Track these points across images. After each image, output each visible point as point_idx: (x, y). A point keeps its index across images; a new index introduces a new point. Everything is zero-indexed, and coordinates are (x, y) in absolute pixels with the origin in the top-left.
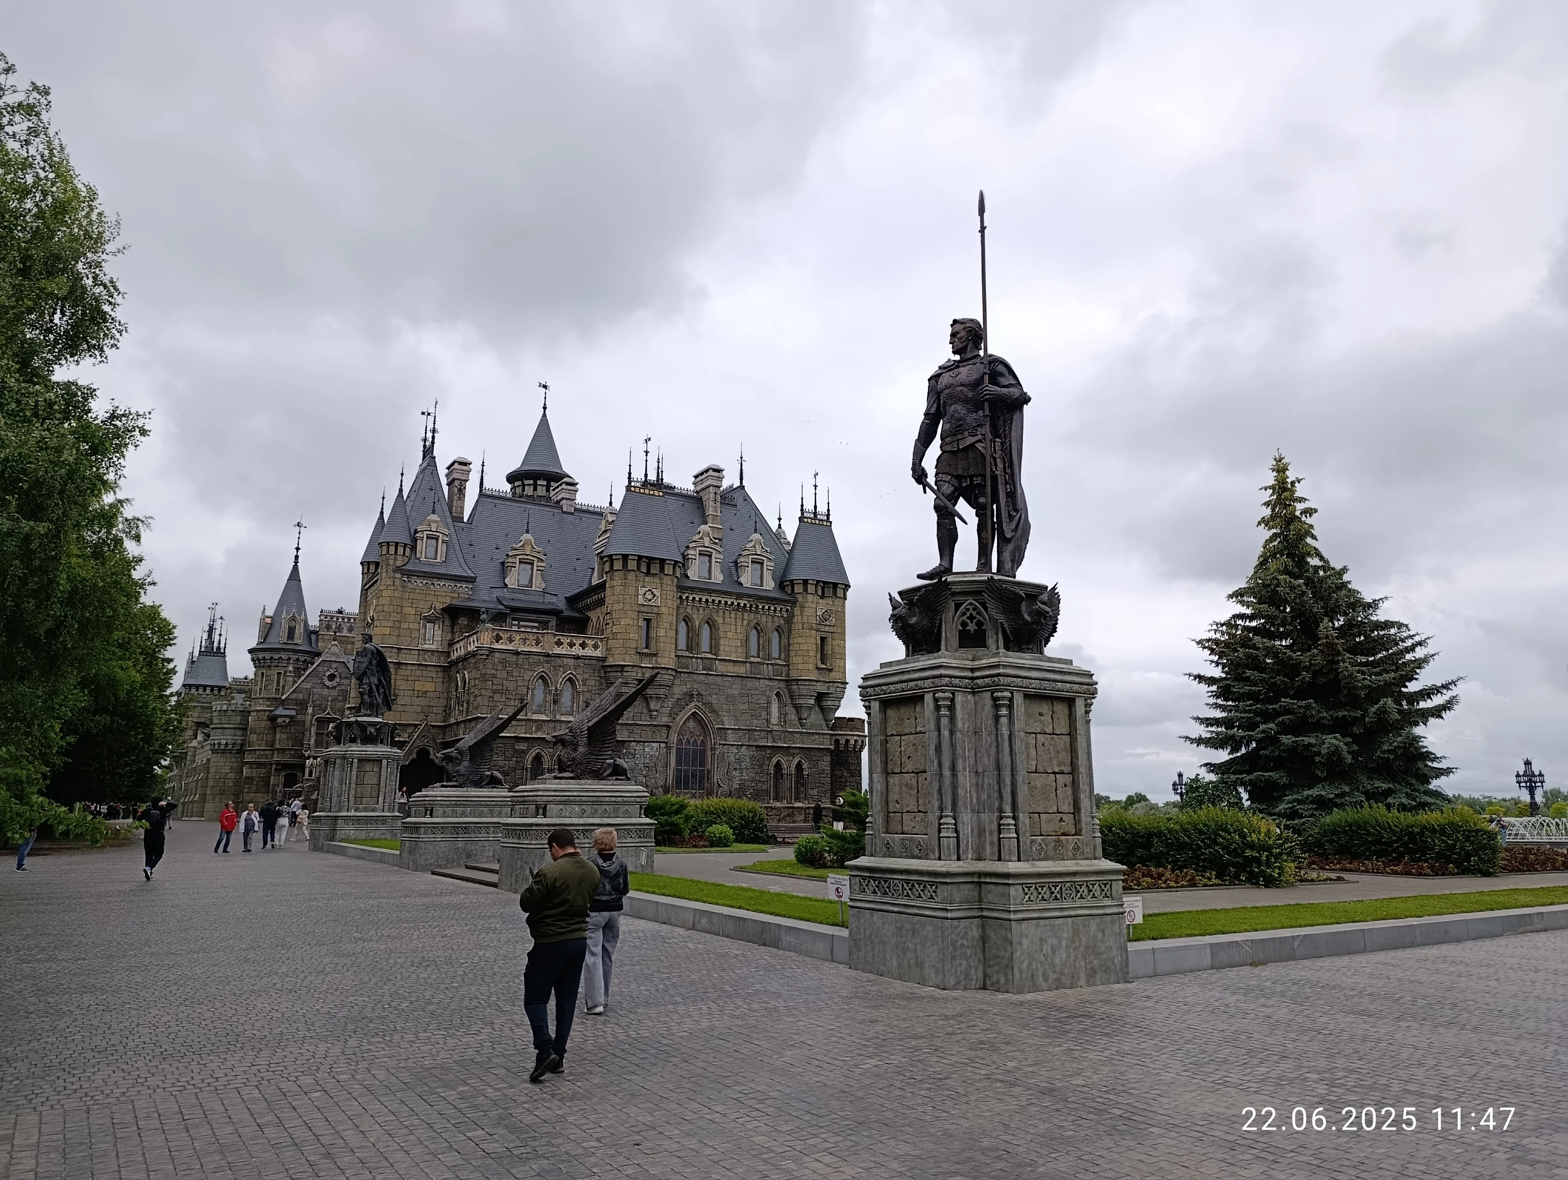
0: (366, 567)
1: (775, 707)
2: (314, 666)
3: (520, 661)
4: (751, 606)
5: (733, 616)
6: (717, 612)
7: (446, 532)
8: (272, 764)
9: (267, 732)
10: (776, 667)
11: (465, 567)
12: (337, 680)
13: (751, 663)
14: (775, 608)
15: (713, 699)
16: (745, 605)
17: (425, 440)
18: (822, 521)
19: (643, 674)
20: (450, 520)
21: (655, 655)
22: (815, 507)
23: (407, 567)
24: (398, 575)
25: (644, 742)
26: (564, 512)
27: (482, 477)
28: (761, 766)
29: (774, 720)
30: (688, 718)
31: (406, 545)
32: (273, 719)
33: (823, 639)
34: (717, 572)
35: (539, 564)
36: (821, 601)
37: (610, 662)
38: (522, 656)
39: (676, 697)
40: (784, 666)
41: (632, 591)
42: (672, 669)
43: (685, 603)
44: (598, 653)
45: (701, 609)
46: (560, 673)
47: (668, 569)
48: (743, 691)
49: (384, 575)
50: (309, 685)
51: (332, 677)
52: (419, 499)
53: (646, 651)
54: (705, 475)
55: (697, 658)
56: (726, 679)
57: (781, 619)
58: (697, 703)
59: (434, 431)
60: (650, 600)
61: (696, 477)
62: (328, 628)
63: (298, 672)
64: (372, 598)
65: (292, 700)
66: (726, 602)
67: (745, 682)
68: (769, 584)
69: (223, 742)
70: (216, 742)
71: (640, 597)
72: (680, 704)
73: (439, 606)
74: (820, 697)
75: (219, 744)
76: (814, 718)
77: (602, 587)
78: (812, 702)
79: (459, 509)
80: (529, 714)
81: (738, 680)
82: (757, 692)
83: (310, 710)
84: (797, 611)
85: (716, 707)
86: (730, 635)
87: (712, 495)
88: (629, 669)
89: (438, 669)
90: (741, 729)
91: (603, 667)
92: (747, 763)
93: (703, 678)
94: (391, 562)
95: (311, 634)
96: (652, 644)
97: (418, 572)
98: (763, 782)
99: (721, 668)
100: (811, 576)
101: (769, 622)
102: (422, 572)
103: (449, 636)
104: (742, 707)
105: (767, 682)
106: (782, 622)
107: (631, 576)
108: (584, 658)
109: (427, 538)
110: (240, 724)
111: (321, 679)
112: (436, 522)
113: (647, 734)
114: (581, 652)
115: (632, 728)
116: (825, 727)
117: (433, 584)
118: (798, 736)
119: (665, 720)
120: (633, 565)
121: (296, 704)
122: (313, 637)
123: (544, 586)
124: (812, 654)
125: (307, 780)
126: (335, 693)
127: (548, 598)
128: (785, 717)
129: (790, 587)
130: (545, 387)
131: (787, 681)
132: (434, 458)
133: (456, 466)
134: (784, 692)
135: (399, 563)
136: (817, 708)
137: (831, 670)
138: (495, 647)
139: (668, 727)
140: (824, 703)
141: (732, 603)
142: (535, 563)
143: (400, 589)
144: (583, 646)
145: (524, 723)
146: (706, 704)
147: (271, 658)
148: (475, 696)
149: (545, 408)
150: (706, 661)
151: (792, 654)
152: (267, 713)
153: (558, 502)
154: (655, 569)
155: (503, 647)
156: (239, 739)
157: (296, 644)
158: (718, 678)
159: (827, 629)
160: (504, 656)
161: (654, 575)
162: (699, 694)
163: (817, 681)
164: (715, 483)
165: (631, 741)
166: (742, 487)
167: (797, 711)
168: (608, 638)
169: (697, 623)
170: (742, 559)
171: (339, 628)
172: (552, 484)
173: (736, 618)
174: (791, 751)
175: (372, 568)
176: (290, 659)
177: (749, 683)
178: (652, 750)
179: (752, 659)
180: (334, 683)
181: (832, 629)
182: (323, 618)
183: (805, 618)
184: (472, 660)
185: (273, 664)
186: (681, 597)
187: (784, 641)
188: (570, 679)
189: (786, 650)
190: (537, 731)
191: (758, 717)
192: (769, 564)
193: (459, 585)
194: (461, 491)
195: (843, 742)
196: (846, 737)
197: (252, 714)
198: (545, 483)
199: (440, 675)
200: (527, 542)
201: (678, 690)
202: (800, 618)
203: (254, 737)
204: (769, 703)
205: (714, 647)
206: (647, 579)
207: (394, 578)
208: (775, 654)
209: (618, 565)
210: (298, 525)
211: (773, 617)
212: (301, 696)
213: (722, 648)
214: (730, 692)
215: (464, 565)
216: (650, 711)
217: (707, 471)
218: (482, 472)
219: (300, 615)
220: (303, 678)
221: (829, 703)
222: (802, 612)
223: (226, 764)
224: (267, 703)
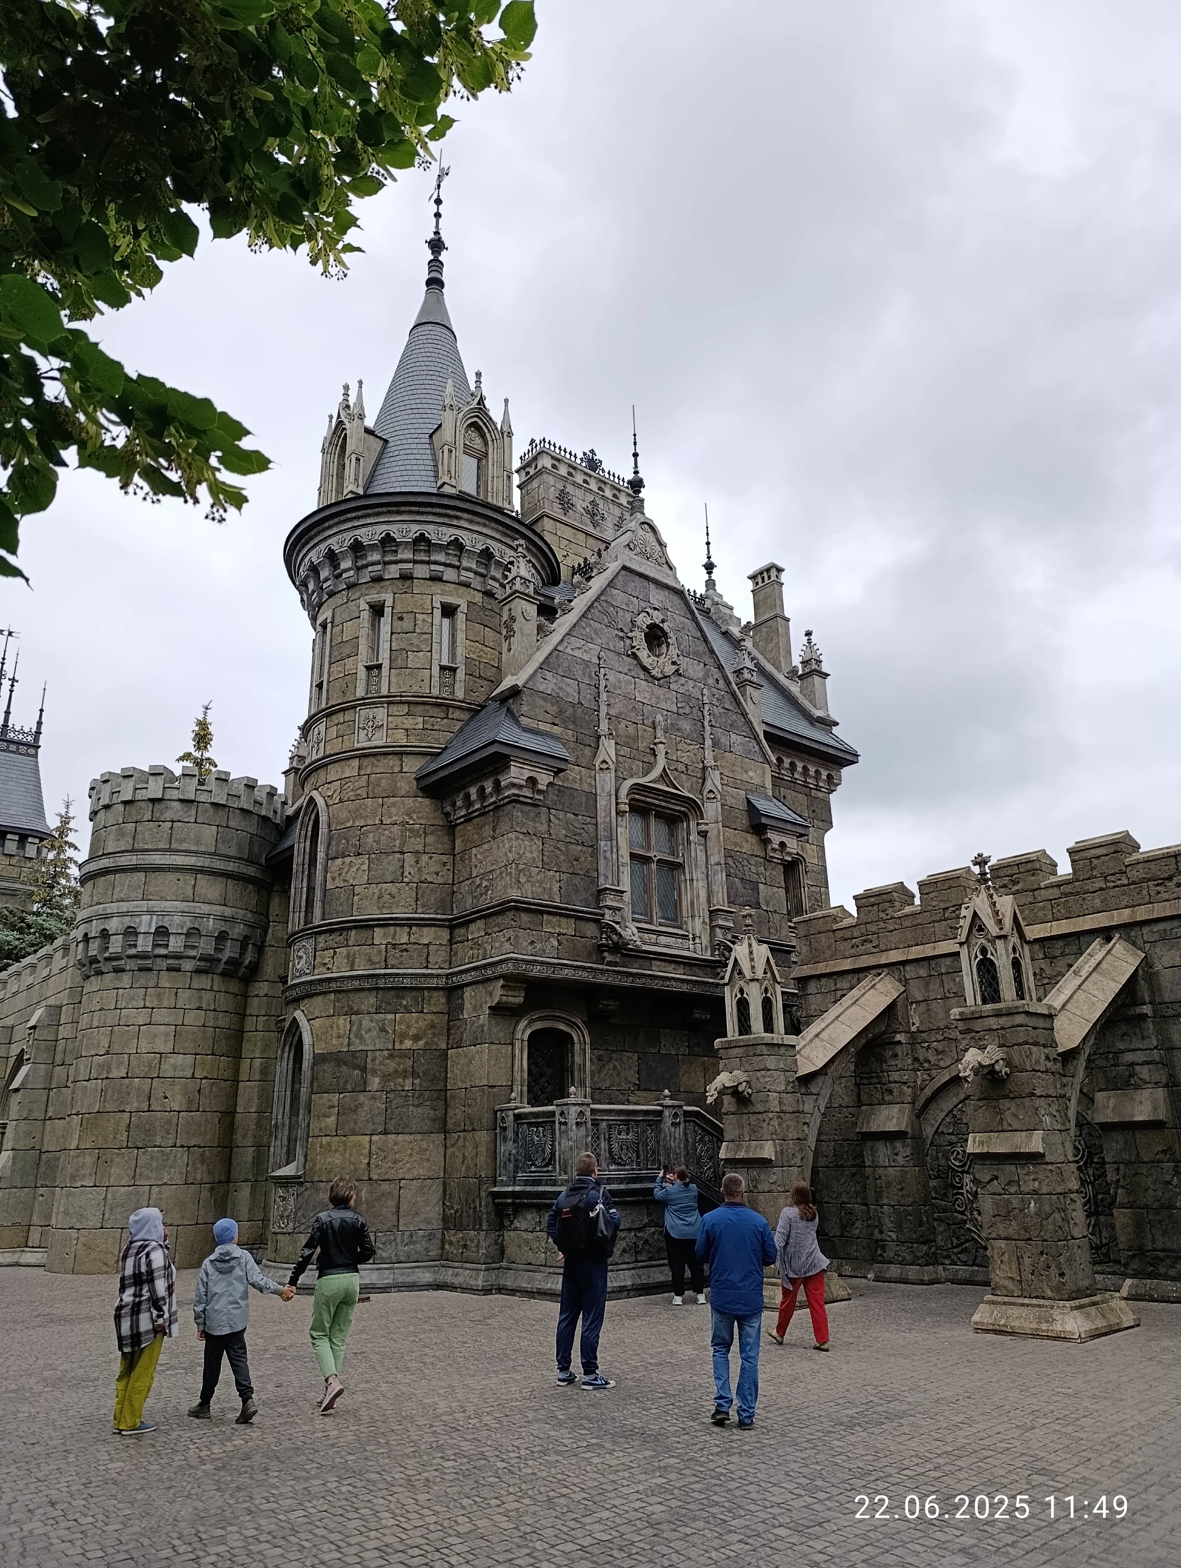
9: (416, 844)
12: (672, 653)
50: (590, 653)
51: (656, 639)
62: (564, 502)
65: (544, 696)
75: (131, 932)
83: (608, 749)
121: (562, 716)
126: (669, 700)
152: (413, 766)
156: (211, 915)
180: (664, 664)
212: (570, 690)
220: (567, 621)
223: (160, 1015)
224: (409, 722)
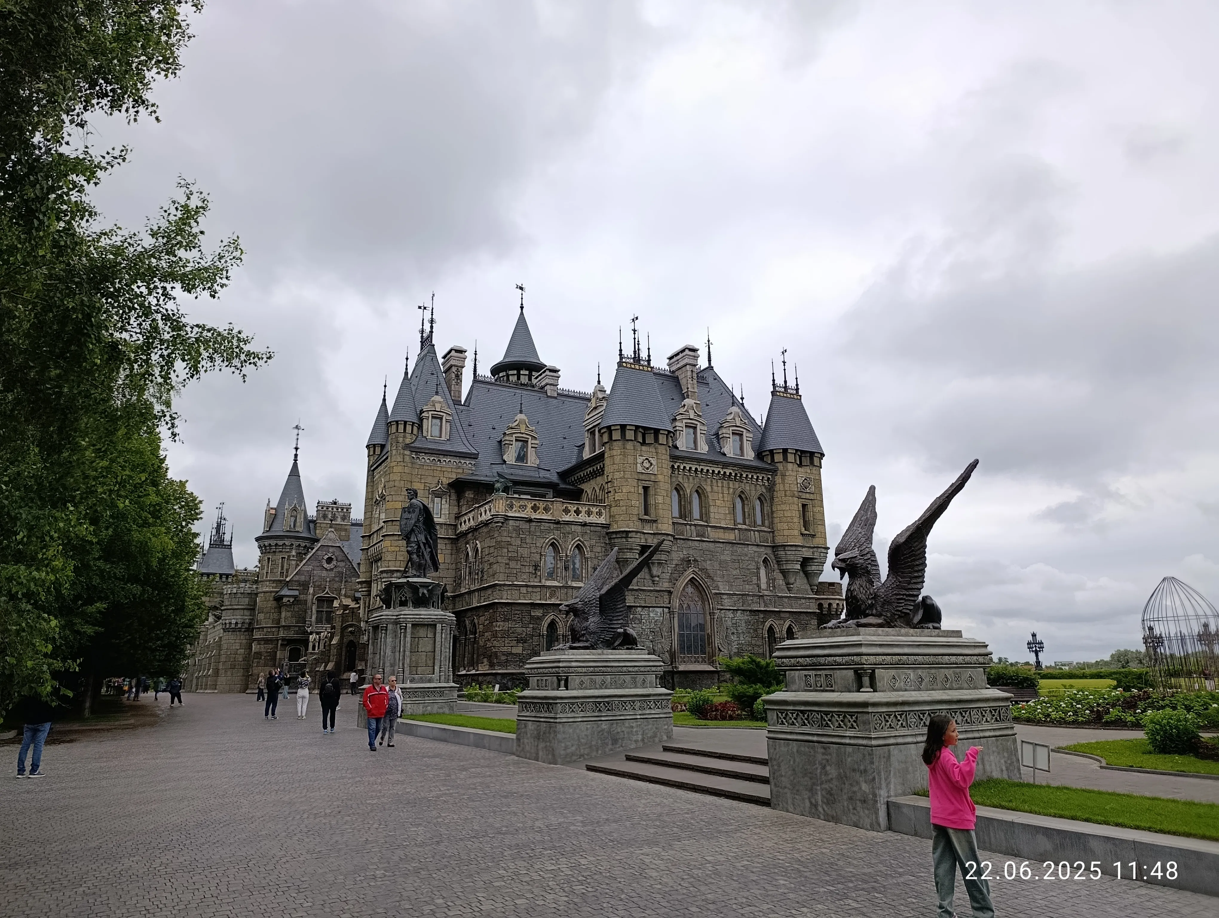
0: (372, 449)
1: (763, 572)
2: (314, 551)
3: (532, 529)
4: (736, 474)
5: (720, 484)
6: (706, 480)
7: (449, 411)
8: (278, 640)
9: (273, 611)
10: (762, 534)
11: (468, 445)
12: (334, 562)
13: (739, 529)
14: (758, 477)
15: (708, 565)
16: (730, 473)
17: (422, 331)
18: (793, 394)
19: (646, 540)
20: (450, 402)
21: (655, 521)
22: (785, 382)
23: (416, 444)
24: (407, 452)
25: (649, 607)
26: (548, 397)
27: (475, 365)
28: (755, 630)
29: (764, 586)
30: (687, 584)
31: (414, 423)
32: (278, 599)
33: (804, 506)
34: (702, 443)
35: (533, 442)
36: (800, 469)
37: (614, 528)
38: (534, 524)
39: (675, 562)
40: (769, 532)
41: (630, 459)
42: (671, 535)
43: (676, 472)
44: (602, 520)
45: (691, 478)
46: (570, 540)
47: (662, 439)
48: (734, 557)
49: (394, 452)
50: (309, 568)
51: (329, 560)
52: (422, 383)
53: (646, 517)
54: (681, 355)
55: (691, 525)
56: (718, 545)
57: (763, 487)
58: (695, 569)
59: (432, 321)
60: (648, 469)
61: (670, 358)
62: (325, 517)
63: (300, 556)
64: (380, 477)
65: (296, 581)
66: (713, 471)
67: (735, 548)
68: (750, 455)
69: (234, 621)
70: (227, 621)
71: (639, 465)
72: (679, 571)
73: (446, 481)
74: (805, 562)
75: (230, 623)
76: (800, 582)
77: (600, 457)
78: (799, 567)
79: (457, 394)
80: (543, 581)
81: (728, 547)
82: (747, 558)
83: (311, 590)
84: (778, 479)
85: (711, 572)
86: (718, 503)
87: (689, 373)
88: (633, 535)
89: (446, 541)
90: (735, 594)
91: (607, 533)
92: (743, 627)
93: (696, 543)
94: (401, 440)
95: (310, 523)
96: (652, 511)
97: (425, 449)
98: (759, 646)
99: (713, 534)
100: (791, 446)
101: (754, 491)
102: (429, 449)
103: (456, 510)
104: (734, 572)
105: (755, 548)
106: (765, 491)
107: (629, 445)
108: (591, 525)
109: (433, 417)
110: (248, 605)
111: (320, 561)
112: (440, 402)
113: (651, 600)
114: (588, 520)
115: (637, 593)
116: (810, 592)
117: (439, 460)
118: (786, 600)
119: (666, 585)
120: (630, 435)
121: (300, 585)
122: (312, 525)
123: (538, 462)
124: (796, 520)
125: (311, 653)
126: (332, 574)
127: (543, 474)
128: (773, 583)
129: (769, 457)
130: (521, 288)
131: (773, 547)
132: (434, 345)
133: (453, 353)
134: (771, 558)
135: (408, 441)
136: (801, 573)
137: (813, 536)
138: (509, 515)
139: (670, 593)
140: (809, 568)
141: (719, 472)
142: (530, 440)
143: (409, 465)
144: (589, 513)
145: (539, 589)
146: (701, 570)
147: (276, 545)
148: (490, 564)
149: (522, 308)
150: (699, 528)
151: (776, 520)
152: (273, 594)
153: (543, 388)
154: (650, 439)
155: (517, 515)
156: (247, 619)
157: (298, 532)
158: (711, 545)
159: (808, 496)
160: (517, 524)
161: (649, 444)
162: (695, 560)
163: (803, 547)
164: (692, 362)
165: (637, 607)
166: (710, 368)
167: (784, 577)
168: (610, 506)
169: (688, 491)
170: (724, 431)
171: (334, 518)
172: (534, 373)
173: (723, 487)
174: (782, 615)
175: (378, 450)
176: (292, 545)
177: (739, 549)
178: (656, 614)
179: (740, 526)
180: (331, 566)
181: (812, 497)
182: (320, 508)
183: (787, 486)
184: (485, 530)
185: (277, 550)
186: (673, 466)
187: (767, 509)
188: (578, 547)
189: (769, 516)
190: (551, 597)
191: (749, 582)
192: (748, 435)
193: (463, 461)
194: (459, 377)
195: (826, 606)
196: (829, 601)
197: (259, 595)
198: (527, 372)
199: (449, 547)
200: (522, 422)
201: (677, 556)
202: (781, 486)
203: (261, 616)
204: (758, 568)
205: (705, 515)
206: (644, 448)
207: (404, 455)
208: (759, 522)
209: (616, 435)
210: (297, 427)
211: (756, 486)
212: (303, 578)
213: (712, 515)
214: (722, 558)
215: (466, 442)
216: (652, 576)
217: (683, 351)
218: (475, 360)
219: (300, 506)
220: (304, 562)
221: (814, 568)
222: (783, 480)
223: (237, 641)
224: (273, 585)
